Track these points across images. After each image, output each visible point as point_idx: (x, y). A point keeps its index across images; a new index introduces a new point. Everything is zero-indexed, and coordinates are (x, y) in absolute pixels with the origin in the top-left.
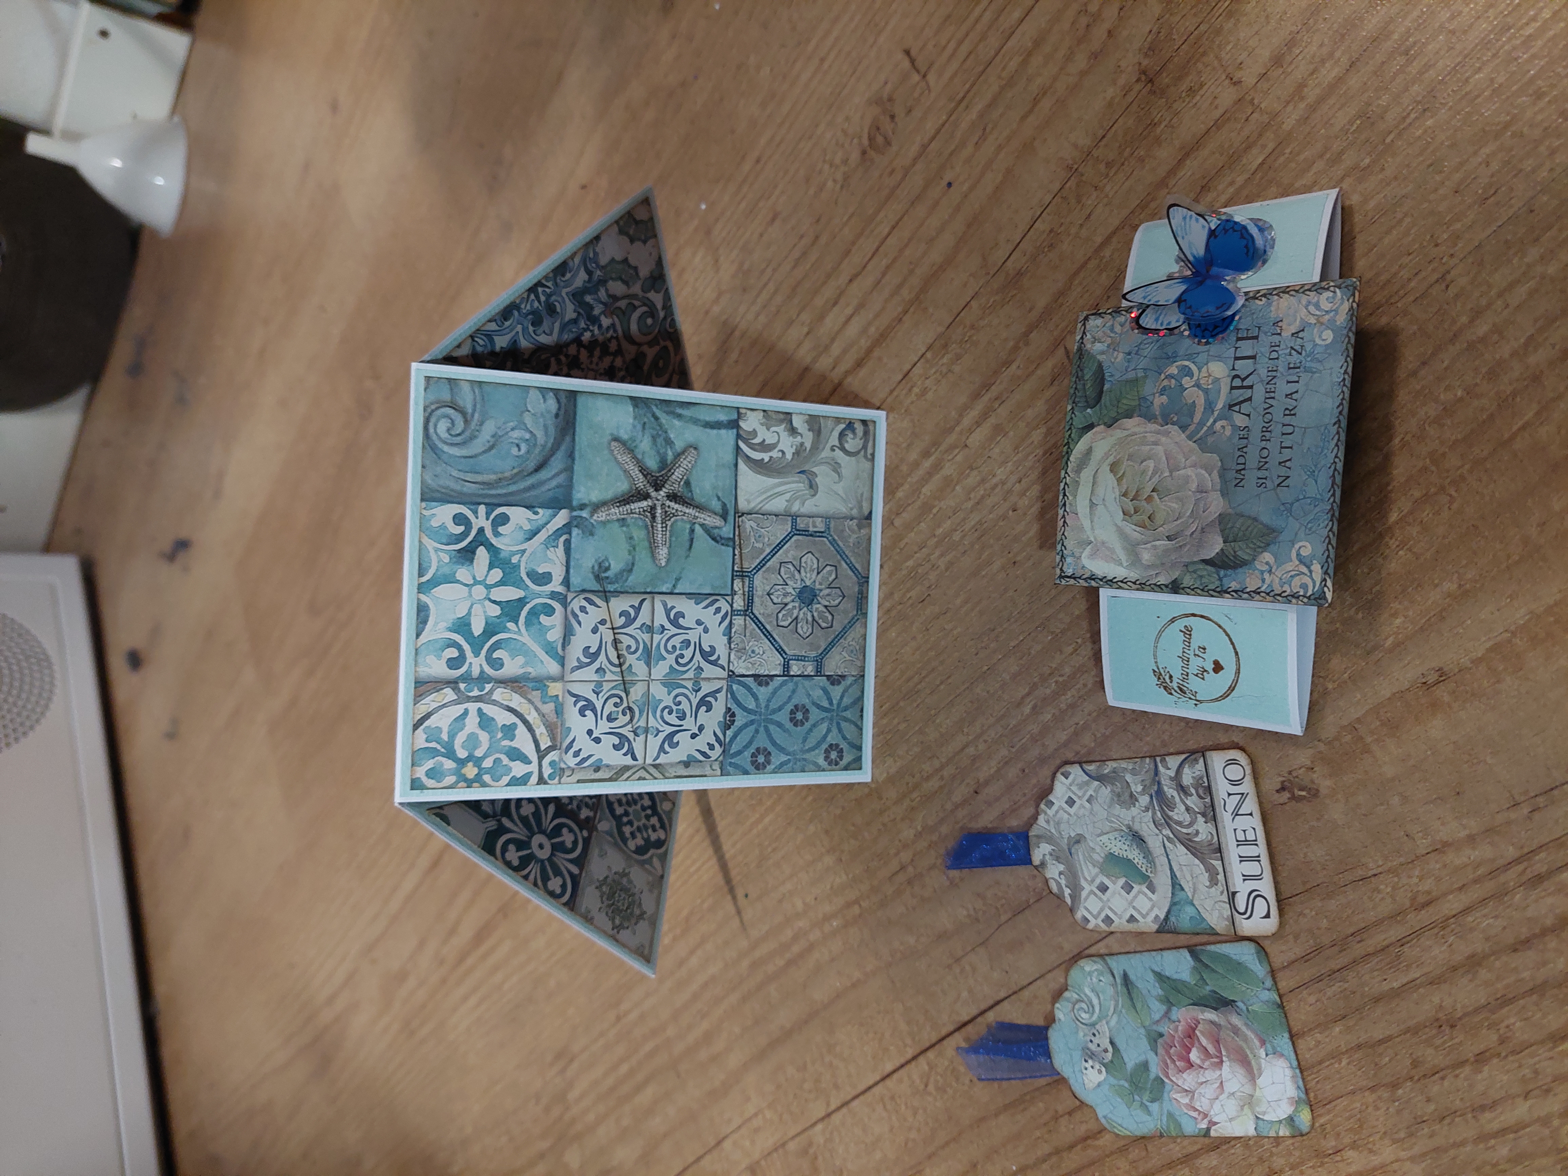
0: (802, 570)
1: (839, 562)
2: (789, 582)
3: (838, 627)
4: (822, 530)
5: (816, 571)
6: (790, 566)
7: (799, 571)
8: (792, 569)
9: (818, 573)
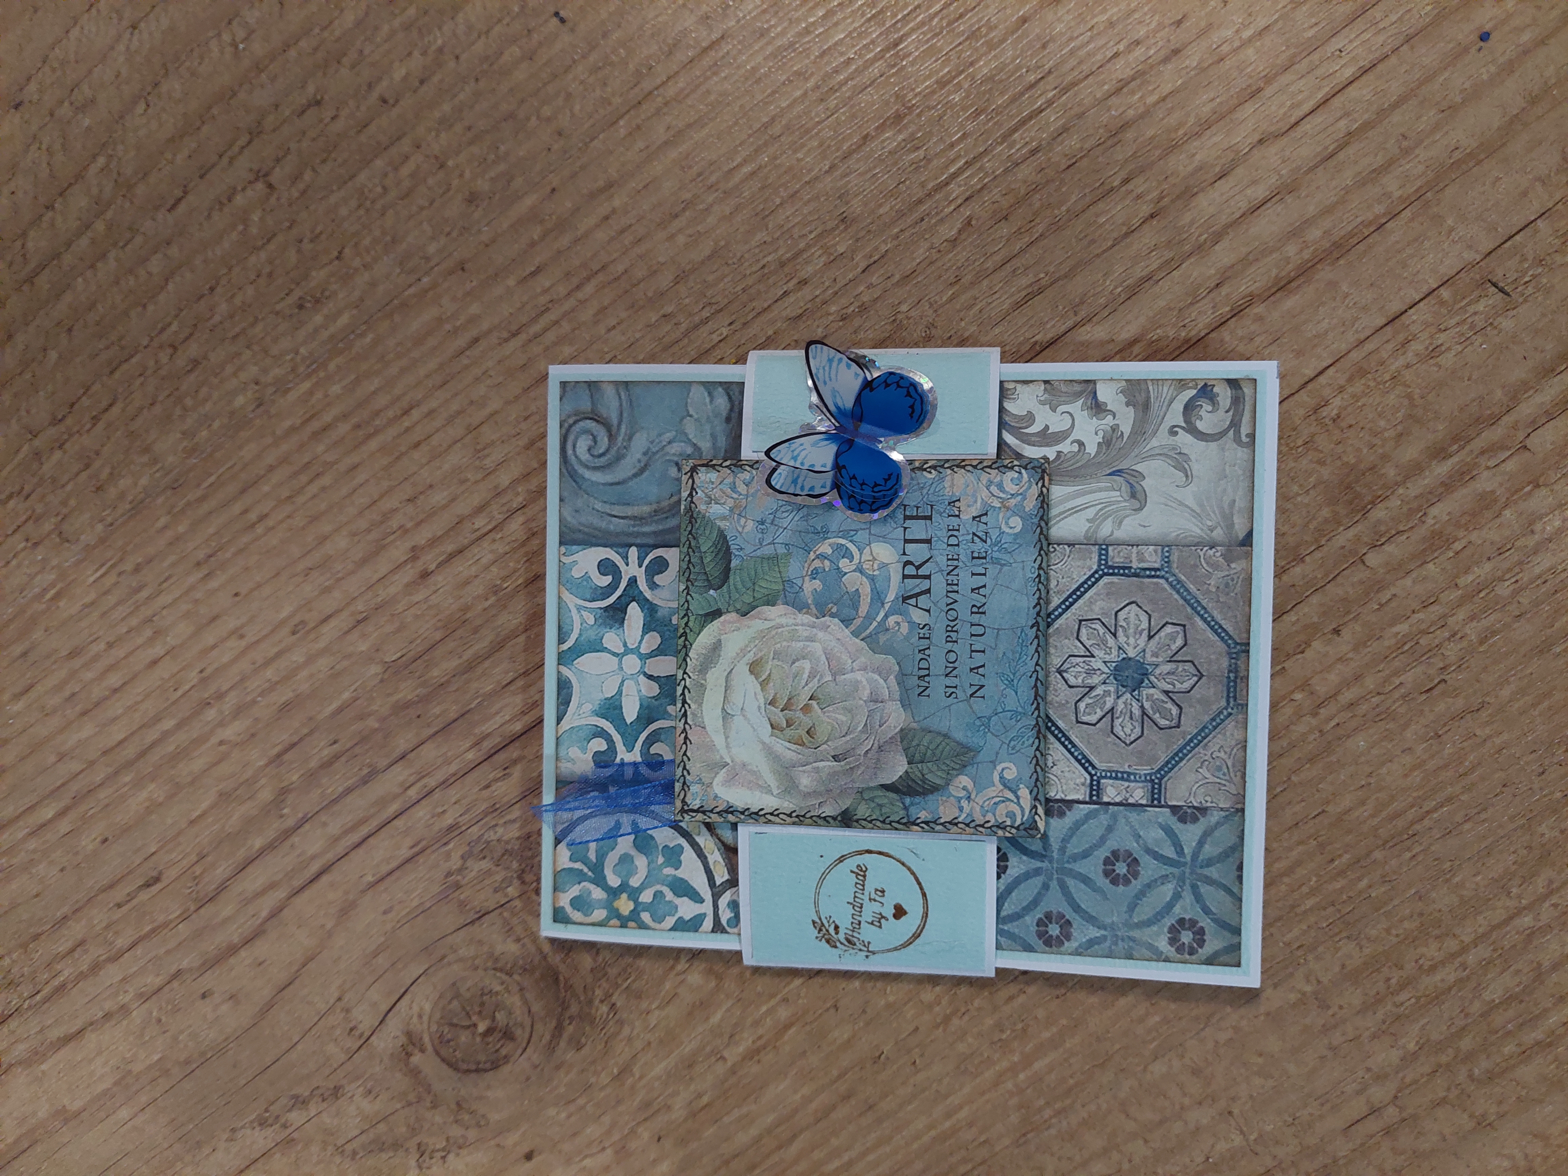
0: (1120, 632)
1: (1190, 618)
2: (1096, 652)
3: (1190, 727)
4: (1157, 565)
5: (1145, 634)
6: (1098, 626)
7: (1115, 635)
8: (1102, 630)
9: (1150, 637)
